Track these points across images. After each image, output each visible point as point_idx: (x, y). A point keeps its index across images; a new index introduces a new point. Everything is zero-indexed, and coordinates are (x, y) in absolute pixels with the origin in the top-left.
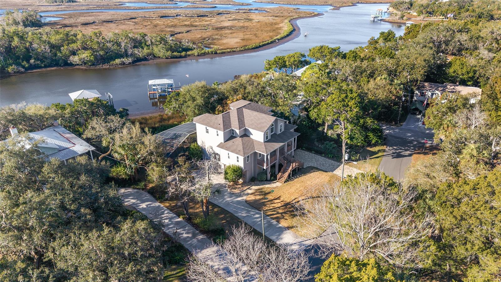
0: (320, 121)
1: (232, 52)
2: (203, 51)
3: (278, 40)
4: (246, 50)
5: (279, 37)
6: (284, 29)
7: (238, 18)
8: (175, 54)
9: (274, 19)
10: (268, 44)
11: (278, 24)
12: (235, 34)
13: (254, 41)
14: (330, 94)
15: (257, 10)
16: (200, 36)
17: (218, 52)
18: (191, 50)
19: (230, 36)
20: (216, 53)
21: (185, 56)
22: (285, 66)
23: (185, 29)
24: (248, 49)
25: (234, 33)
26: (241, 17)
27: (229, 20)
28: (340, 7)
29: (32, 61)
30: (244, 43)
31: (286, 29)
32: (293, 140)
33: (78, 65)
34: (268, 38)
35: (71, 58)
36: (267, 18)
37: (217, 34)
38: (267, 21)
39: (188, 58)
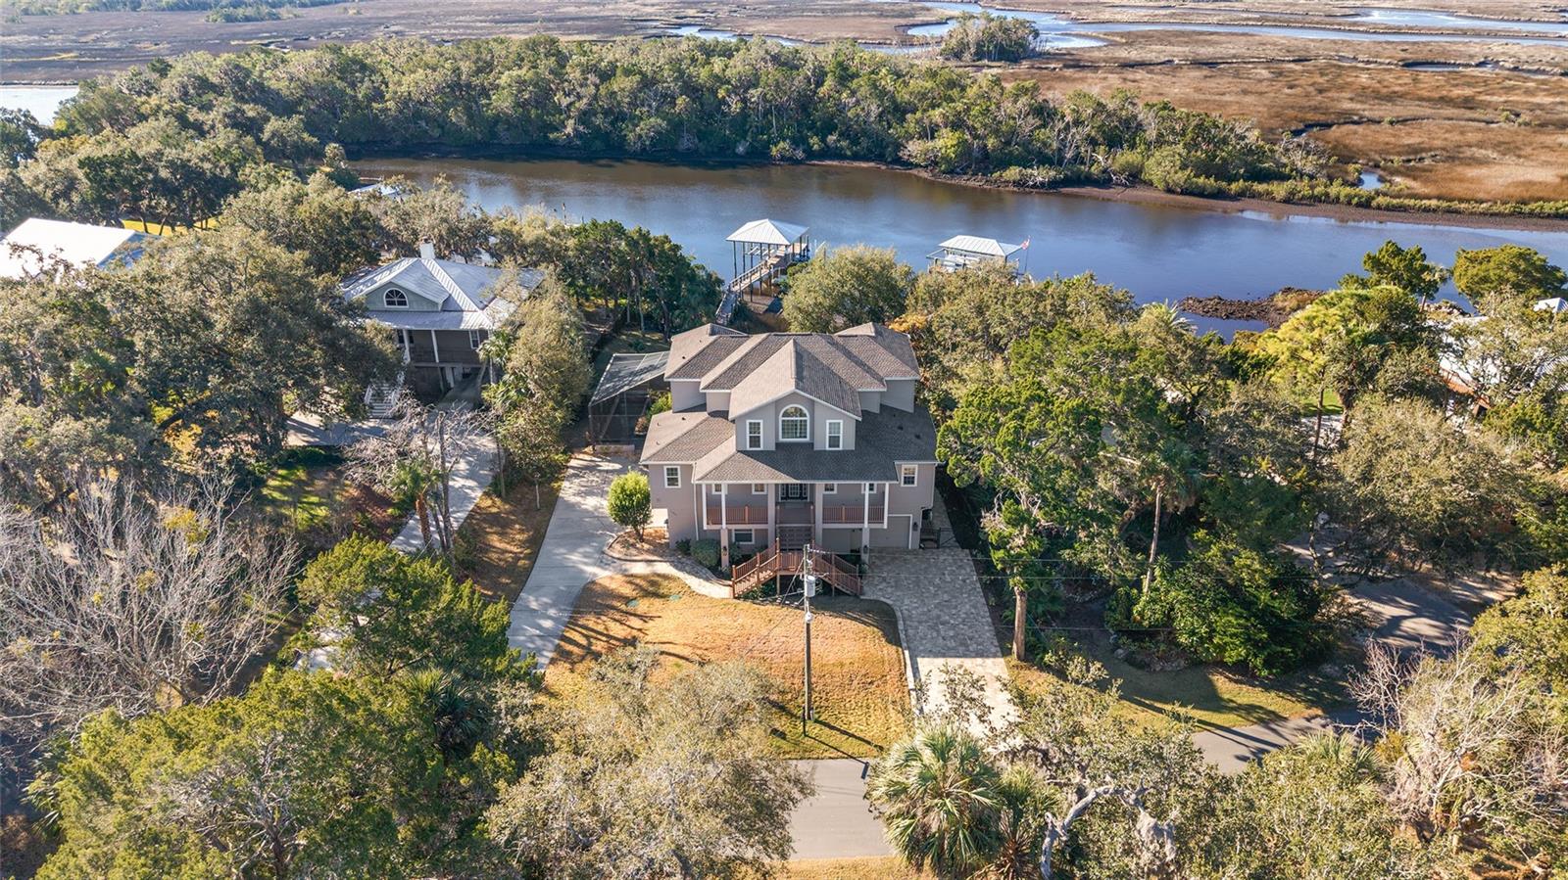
8: (1202, 181)
29: (832, 138)
33: (917, 166)
35: (910, 145)
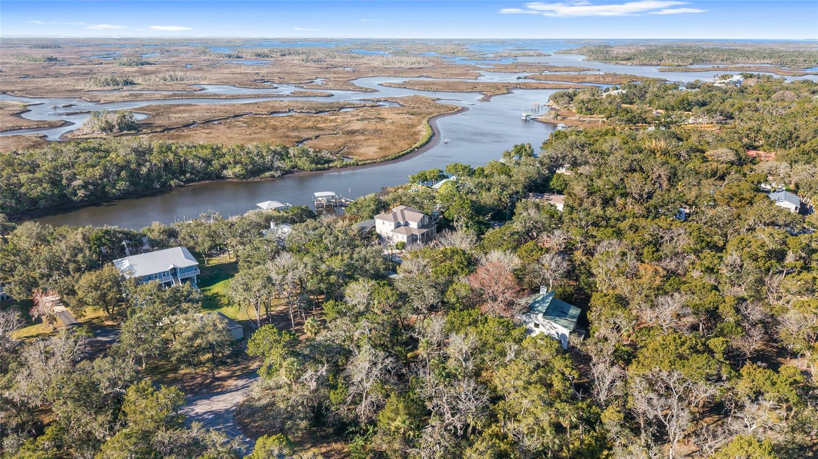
0: (451, 219)
1: (374, 163)
2: (344, 163)
3: (417, 148)
4: (386, 161)
5: (417, 145)
6: (422, 133)
7: (367, 116)
8: (319, 166)
9: (410, 119)
10: (407, 153)
11: (416, 126)
12: (370, 141)
13: (392, 151)
14: (455, 201)
15: (386, 101)
16: (333, 144)
17: (360, 163)
18: (332, 161)
19: (365, 143)
20: (357, 165)
21: (329, 168)
22: (426, 180)
23: (312, 134)
24: (388, 160)
25: (369, 139)
26: (371, 115)
27: (357, 120)
28: (491, 96)
29: (188, 175)
30: (383, 153)
31: (425, 133)
32: (434, 228)
33: (230, 178)
34: (407, 147)
35: (225, 172)
36: (401, 116)
37: (351, 141)
38: (402, 122)
39: (332, 170)
